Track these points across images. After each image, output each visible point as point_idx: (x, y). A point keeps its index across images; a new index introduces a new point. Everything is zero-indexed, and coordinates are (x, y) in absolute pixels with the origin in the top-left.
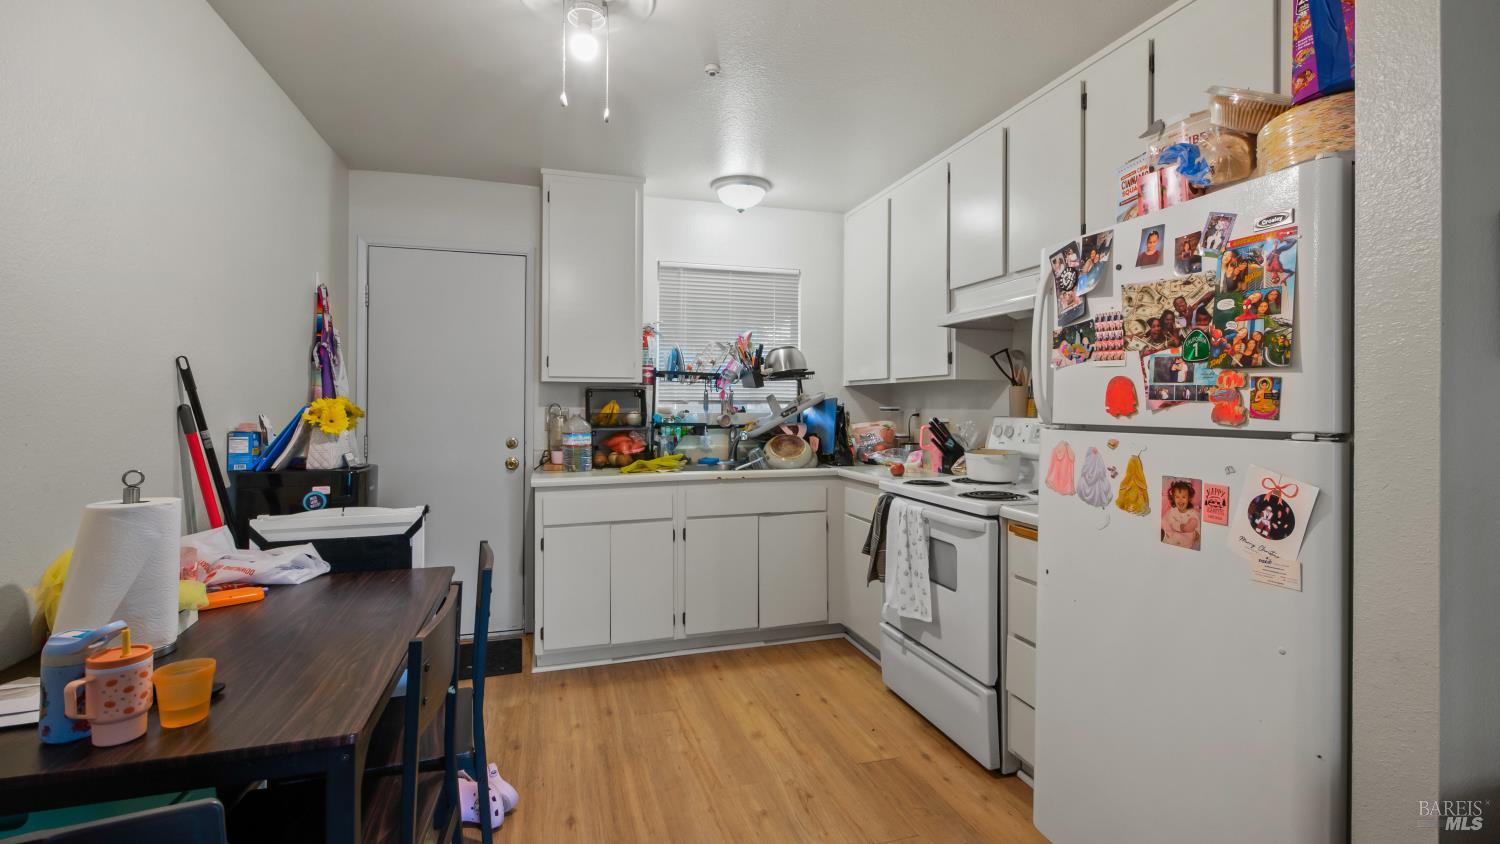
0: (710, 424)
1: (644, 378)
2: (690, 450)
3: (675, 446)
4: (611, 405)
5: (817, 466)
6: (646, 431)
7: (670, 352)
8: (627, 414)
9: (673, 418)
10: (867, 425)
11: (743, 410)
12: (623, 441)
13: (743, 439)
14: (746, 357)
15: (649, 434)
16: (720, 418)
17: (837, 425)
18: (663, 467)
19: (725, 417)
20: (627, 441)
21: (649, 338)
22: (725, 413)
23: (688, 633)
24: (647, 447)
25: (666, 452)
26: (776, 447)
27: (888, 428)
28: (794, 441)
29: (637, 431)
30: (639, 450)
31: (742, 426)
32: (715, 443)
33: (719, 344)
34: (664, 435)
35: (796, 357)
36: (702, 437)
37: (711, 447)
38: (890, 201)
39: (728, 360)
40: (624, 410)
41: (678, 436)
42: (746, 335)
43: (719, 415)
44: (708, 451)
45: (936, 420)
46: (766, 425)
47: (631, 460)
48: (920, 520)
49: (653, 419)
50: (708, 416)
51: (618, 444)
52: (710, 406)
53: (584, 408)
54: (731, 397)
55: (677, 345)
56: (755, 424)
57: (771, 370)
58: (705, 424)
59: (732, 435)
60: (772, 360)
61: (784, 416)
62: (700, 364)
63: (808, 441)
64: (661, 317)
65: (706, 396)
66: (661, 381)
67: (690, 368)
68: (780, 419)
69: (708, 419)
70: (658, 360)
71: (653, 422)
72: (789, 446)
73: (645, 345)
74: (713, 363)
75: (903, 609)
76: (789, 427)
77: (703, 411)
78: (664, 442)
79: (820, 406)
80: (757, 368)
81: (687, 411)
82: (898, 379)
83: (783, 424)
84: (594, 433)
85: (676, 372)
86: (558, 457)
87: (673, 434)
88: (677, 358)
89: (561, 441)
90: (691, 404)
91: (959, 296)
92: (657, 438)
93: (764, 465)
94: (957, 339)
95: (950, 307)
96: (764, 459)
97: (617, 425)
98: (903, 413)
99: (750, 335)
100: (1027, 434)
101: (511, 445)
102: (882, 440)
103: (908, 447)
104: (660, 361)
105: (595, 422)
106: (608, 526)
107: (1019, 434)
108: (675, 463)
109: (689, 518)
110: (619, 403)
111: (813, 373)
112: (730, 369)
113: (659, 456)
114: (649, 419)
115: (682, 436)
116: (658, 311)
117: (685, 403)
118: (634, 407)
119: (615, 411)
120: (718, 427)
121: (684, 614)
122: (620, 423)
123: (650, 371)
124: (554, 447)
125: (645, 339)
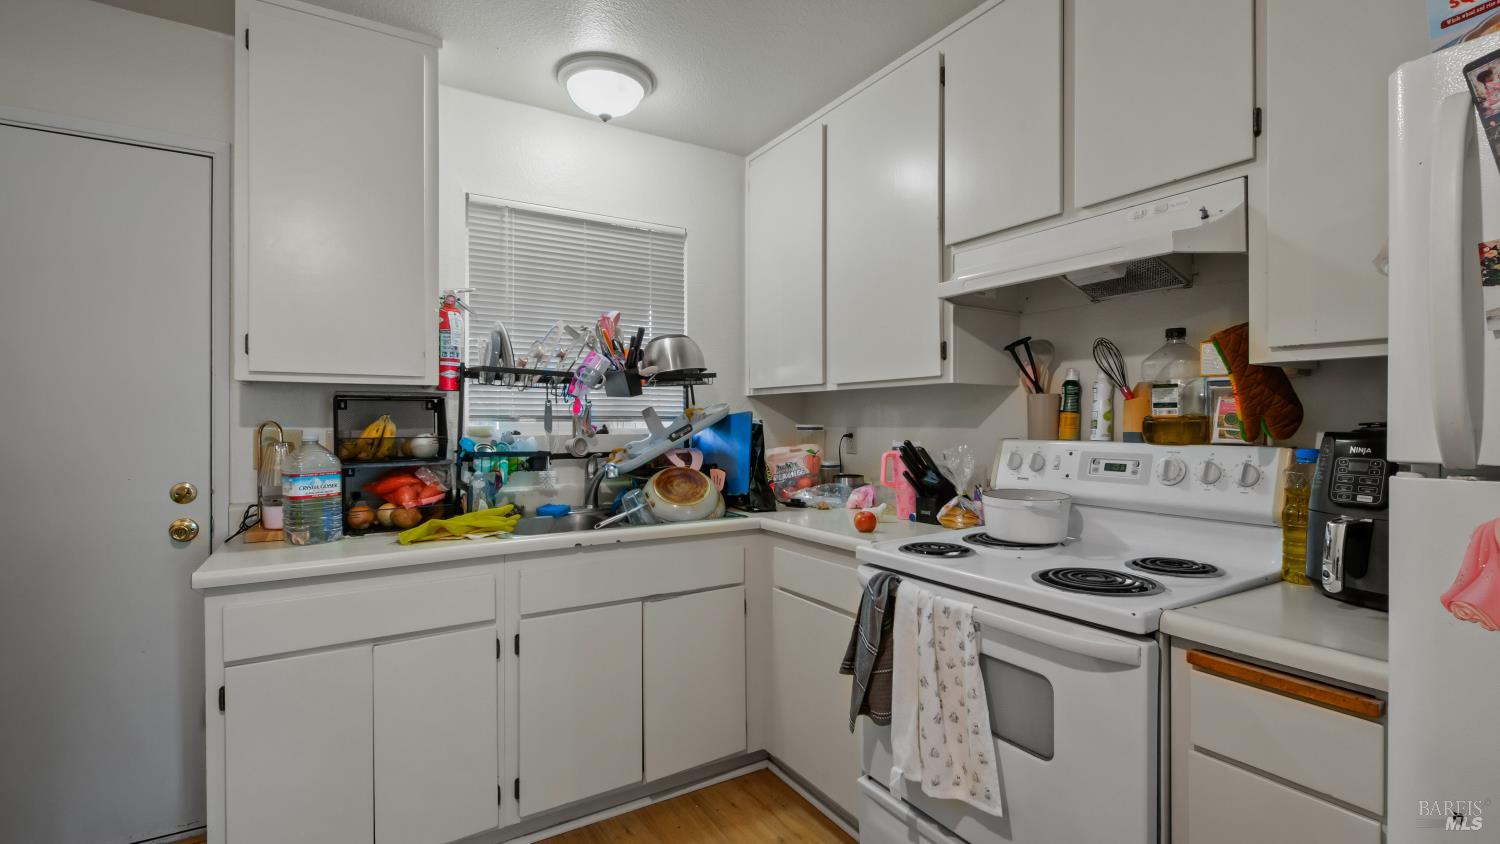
0: (554, 452)
1: (443, 379)
2: (523, 494)
3: (498, 488)
4: (380, 424)
5: (725, 516)
6: (448, 466)
7: (488, 340)
8: (410, 439)
9: (494, 443)
10: (785, 450)
11: (605, 431)
12: (403, 485)
13: (612, 475)
14: (615, 348)
15: (453, 471)
16: (571, 442)
17: (753, 452)
18: (476, 529)
19: (580, 441)
20: (412, 485)
21: (451, 314)
22: (579, 435)
23: (525, 815)
24: (449, 493)
25: (483, 503)
26: (665, 486)
27: (813, 454)
28: (687, 475)
29: (430, 468)
30: (433, 499)
31: (606, 455)
32: (564, 483)
33: (570, 331)
34: (478, 473)
35: (690, 350)
36: (542, 473)
37: (557, 487)
38: (825, 128)
39: (583, 355)
40: (406, 433)
41: (503, 474)
42: (612, 314)
43: (568, 437)
44: (551, 493)
45: (908, 444)
46: (645, 454)
47: (420, 517)
48: (968, 627)
49: (459, 447)
50: (552, 439)
51: (395, 491)
52: (555, 424)
53: (331, 430)
54: (588, 410)
55: (500, 324)
56: (625, 451)
57: (654, 370)
58: (549, 453)
59: (591, 469)
60: (654, 355)
61: (673, 440)
62: (539, 357)
63: (709, 475)
64: (471, 282)
65: (548, 409)
66: (473, 385)
67: (524, 364)
68: (664, 445)
69: (551, 445)
70: (467, 351)
71: (459, 451)
72: (683, 485)
73: (444, 326)
74: (561, 356)
75: (935, 784)
76: (678, 455)
77: (543, 433)
78: (478, 485)
79: (723, 425)
80: (631, 364)
81: (517, 433)
82: (839, 385)
83: (671, 450)
84: (344, 474)
85: (499, 369)
86: (275, 516)
87: (493, 469)
88: (501, 348)
89: (280, 488)
90: (522, 422)
91: (960, 256)
92: (466, 476)
93: (644, 516)
94: (955, 322)
95: (945, 273)
96: (646, 508)
97: (392, 458)
98: (825, 432)
99: (617, 318)
100: (1072, 465)
101: (181, 497)
102: (808, 471)
103: (845, 482)
104: (471, 353)
105: (348, 454)
106: (369, 647)
107: (1057, 467)
108: (498, 522)
109: (525, 617)
110: (394, 419)
111: (713, 375)
112: (590, 365)
113: (469, 510)
114: (452, 445)
115: (510, 472)
116: (467, 274)
117: (513, 419)
118: (424, 426)
119: (388, 435)
120: (568, 456)
121: (517, 782)
122: (400, 454)
123: (453, 368)
124: (268, 499)
125: (443, 314)
